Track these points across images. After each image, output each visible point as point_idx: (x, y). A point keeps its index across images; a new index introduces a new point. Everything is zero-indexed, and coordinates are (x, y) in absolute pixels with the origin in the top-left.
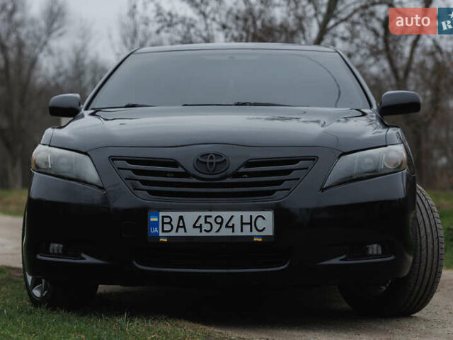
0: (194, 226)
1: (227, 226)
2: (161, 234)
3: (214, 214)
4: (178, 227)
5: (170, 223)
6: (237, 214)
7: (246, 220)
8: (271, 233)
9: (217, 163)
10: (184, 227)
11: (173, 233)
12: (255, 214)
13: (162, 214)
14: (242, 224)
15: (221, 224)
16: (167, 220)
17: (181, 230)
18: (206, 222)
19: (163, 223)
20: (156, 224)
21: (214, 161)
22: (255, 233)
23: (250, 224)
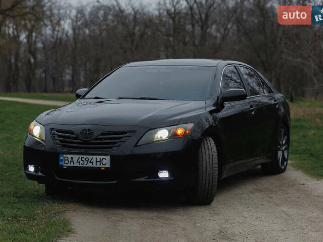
0: (77, 162)
1: (90, 163)
2: (64, 165)
3: (85, 157)
4: (71, 162)
5: (67, 160)
6: (95, 157)
7: (98, 160)
8: (109, 166)
9: (89, 133)
10: (73, 162)
11: (69, 165)
12: (102, 157)
13: (64, 156)
14: (97, 162)
15: (88, 161)
16: (66, 159)
17: (72, 163)
18: (82, 160)
19: (65, 160)
20: (62, 160)
21: (88, 132)
22: (102, 166)
23: (100, 162)
